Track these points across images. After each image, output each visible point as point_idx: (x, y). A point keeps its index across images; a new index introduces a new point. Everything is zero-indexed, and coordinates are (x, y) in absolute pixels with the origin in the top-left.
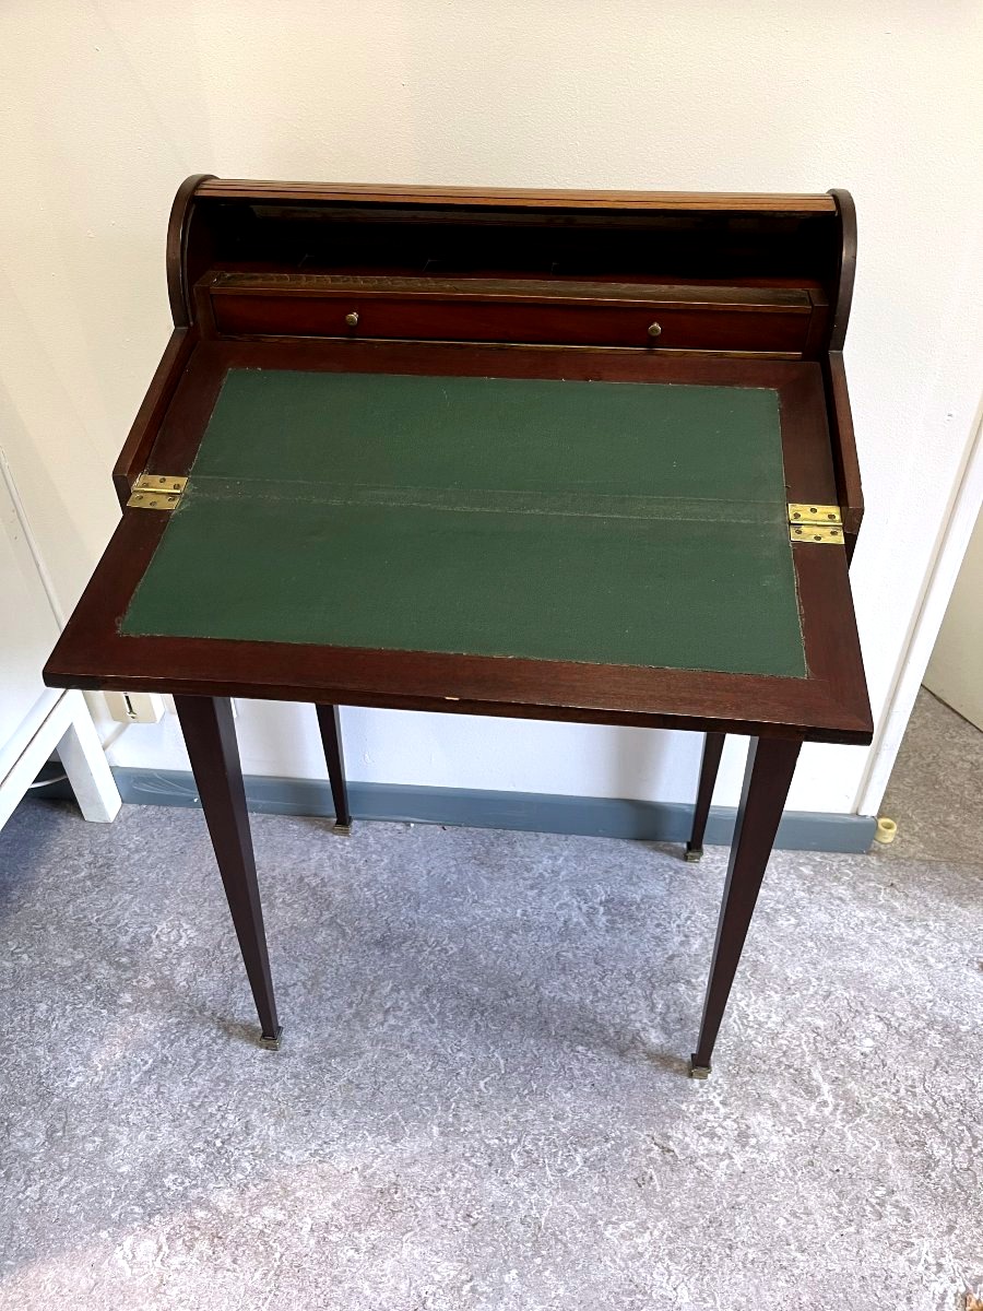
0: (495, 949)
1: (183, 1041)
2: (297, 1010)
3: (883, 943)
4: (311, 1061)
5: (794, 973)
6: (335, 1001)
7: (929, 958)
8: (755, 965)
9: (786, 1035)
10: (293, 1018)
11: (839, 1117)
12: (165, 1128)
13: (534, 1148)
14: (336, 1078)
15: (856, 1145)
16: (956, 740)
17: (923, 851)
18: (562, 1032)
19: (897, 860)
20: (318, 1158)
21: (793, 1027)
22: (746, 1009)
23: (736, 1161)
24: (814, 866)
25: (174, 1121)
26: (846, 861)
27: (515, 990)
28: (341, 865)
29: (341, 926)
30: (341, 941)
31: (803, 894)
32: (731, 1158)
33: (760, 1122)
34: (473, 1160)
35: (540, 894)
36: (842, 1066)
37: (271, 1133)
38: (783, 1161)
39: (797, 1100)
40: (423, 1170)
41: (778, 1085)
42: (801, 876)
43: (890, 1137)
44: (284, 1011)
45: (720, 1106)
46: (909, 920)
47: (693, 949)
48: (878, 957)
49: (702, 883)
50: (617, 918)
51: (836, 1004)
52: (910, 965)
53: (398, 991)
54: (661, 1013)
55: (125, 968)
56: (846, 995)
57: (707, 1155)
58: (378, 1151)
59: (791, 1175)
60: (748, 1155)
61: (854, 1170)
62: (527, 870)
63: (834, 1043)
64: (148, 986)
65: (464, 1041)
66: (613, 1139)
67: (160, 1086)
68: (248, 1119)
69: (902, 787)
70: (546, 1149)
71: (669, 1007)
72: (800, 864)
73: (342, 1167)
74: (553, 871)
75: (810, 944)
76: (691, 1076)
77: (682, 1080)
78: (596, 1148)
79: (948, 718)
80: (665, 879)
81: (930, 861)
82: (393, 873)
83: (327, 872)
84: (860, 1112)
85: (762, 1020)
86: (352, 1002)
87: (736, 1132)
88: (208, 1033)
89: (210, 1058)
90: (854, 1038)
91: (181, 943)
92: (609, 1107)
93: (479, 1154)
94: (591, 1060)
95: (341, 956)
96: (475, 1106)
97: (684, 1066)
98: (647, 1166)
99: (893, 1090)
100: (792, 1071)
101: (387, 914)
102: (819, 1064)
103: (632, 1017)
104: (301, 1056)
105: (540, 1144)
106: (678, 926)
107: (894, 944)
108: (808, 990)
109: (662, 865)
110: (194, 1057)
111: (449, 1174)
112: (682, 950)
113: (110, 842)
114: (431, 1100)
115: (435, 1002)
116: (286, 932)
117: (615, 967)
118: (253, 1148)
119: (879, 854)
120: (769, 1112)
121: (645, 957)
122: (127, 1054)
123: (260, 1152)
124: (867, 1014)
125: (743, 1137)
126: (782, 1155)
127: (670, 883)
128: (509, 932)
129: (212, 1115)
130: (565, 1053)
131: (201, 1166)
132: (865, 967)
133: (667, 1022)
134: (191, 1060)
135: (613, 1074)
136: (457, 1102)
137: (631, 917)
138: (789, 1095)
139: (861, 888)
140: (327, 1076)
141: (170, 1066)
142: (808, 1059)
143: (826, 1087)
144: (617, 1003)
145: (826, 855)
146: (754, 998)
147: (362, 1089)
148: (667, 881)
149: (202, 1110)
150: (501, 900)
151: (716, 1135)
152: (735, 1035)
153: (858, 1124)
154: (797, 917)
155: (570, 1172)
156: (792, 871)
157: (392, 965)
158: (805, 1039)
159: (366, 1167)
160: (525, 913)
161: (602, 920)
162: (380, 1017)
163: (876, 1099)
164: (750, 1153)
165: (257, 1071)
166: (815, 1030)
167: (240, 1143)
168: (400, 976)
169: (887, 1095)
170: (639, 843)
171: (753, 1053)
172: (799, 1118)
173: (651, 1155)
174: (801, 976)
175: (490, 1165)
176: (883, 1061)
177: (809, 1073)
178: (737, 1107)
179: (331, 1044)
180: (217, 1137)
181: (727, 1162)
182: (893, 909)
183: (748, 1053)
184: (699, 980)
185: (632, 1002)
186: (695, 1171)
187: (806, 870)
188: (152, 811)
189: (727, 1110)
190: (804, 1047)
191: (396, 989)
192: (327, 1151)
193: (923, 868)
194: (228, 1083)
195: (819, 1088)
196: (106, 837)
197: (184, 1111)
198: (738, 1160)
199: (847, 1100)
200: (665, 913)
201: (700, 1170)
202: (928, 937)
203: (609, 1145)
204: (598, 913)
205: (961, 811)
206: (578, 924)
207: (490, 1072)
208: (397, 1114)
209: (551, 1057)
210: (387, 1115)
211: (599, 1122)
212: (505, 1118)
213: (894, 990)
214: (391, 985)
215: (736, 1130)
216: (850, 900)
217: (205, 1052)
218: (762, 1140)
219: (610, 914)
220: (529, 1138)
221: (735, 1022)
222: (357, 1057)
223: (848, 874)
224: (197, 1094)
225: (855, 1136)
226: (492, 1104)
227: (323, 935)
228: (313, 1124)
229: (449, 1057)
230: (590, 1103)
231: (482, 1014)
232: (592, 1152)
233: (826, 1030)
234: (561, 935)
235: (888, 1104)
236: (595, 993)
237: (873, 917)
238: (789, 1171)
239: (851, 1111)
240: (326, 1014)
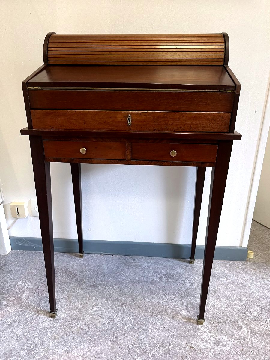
0: (130, 287)
1: (23, 316)
2: (63, 306)
3: (255, 285)
4: (66, 321)
5: (228, 293)
6: (76, 303)
8: (215, 291)
9: (228, 311)
10: (61, 308)
11: (249, 335)
12: (13, 342)
13: (145, 348)
14: (75, 327)
15: (256, 343)
16: (267, 233)
17: (263, 260)
18: (153, 311)
19: (255, 263)
20: (67, 352)
21: (230, 309)
22: (214, 304)
23: (216, 350)
24: (230, 264)
25: (17, 340)
26: (240, 263)
27: (137, 299)
28: (80, 265)
29: (79, 282)
30: (79, 286)
31: (227, 272)
32: (214, 349)
33: (223, 338)
34: (123, 352)
35: (144, 272)
36: (248, 320)
37: (51, 344)
38: (232, 349)
39: (235, 331)
40: (105, 355)
41: (227, 326)
42: (226, 267)
43: (268, 340)
44: (58, 306)
45: (209, 333)
46: (262, 279)
47: (194, 287)
48: (255, 289)
49: (195, 269)
50: (169, 279)
51: (243, 302)
52: (265, 291)
53: (97, 300)
54: (185, 305)
55: (6, 294)
56: (246, 299)
57: (206, 349)
58: (88, 349)
59: (235, 354)
60: (220, 348)
61: (257, 351)
62: (139, 266)
63: (244, 313)
64: (12, 299)
65: (120, 314)
66: (172, 344)
67: (13, 329)
68: (43, 339)
69: (253, 244)
70: (149, 348)
71: (188, 304)
72: (225, 264)
73: (76, 355)
74: (148, 267)
75: (232, 285)
76: (198, 324)
77: (195, 325)
78: (166, 348)
79: (263, 228)
80: (183, 268)
81: (266, 263)
82: (96, 267)
83: (75, 267)
84: (256, 333)
85: (220, 307)
86: (82, 303)
87: (215, 341)
88: (31, 313)
89: (31, 321)
90: (251, 311)
91: (25, 287)
92: (170, 334)
93: (125, 350)
94: (163, 320)
95: (79, 290)
96: (123, 334)
97: (195, 321)
98: (185, 353)
99: (266, 326)
100: (231, 322)
101: (95, 278)
102: (240, 320)
103: (176, 306)
104: (63, 320)
105: (147, 346)
106: (189, 281)
107: (259, 285)
108: (233, 298)
109: (182, 265)
110: (26, 320)
111: (114, 357)
112: (191, 287)
113: (6, 260)
114: (108, 333)
115: (110, 303)
116: (61, 284)
117: (169, 292)
118: (44, 348)
119: (249, 261)
120: (226, 334)
121: (179, 289)
122: (3, 319)
123: (47, 350)
124: (254, 305)
125: (218, 343)
126: (232, 347)
127: (185, 269)
128: (134, 283)
129: (30, 338)
130: (154, 318)
131: (25, 354)
132: (251, 291)
133: (188, 308)
134: (25, 321)
135: (171, 324)
136: (117, 334)
138: (232, 329)
139: (246, 270)
140: (72, 326)
141: (17, 323)
142: (237, 318)
143: (244, 327)
144: (171, 302)
145: (233, 261)
146: (216, 301)
147: (84, 330)
148: (184, 269)
149: (27, 337)
150: (131, 274)
151: (208, 342)
152: (211, 312)
153: (256, 337)
154: (227, 278)
155: (158, 355)
156: (223, 266)
157: (95, 292)
158: (235, 312)
159: (84, 355)
160: (139, 278)
161: (164, 279)
162: (91, 308)
163: (261, 329)
164: (221, 348)
165: (47, 325)
166: (238, 310)
167: (39, 347)
168: (98, 295)
169: (264, 328)
170: (175, 259)
171: (218, 317)
172: (236, 336)
173: (186, 349)
174: (230, 294)
175: (129, 353)
176: (261, 318)
177: (237, 322)
178: (215, 333)
179: (73, 316)
180: (31, 345)
181: (213, 350)
182: (257, 276)
183: (216, 317)
184: (197, 295)
185: (176, 302)
186: (202, 354)
187: (228, 266)
188: (21, 252)
189: (211, 334)
190: (235, 315)
191: (97, 299)
192: (71, 349)
193: (264, 265)
194: (37, 328)
195: (241, 327)
196: (5, 259)
197: (21, 337)
198: (217, 350)
199: (251, 330)
200: (184, 277)
201: (204, 353)
203: (171, 346)
204: (163, 277)
206: (157, 280)
207: (129, 324)
208: (96, 337)
209: (149, 319)
210: (92, 338)
211: (167, 339)
212: (134, 338)
213: (261, 298)
214: (95, 298)
215: (215, 340)
216: (243, 273)
217: (30, 319)
218: (224, 343)
219: (167, 278)
220: (143, 344)
221: (211, 308)
222: (82, 320)
223: (241, 266)
224: (26, 331)
225: (256, 341)
226: (129, 334)
227: (73, 284)
228: (66, 341)
229: (114, 319)
230: (164, 333)
231: (126, 306)
232: (165, 349)
233: (241, 310)
234: (151, 284)
235: (265, 331)
236: (163, 300)
237: (251, 278)
238: (235, 352)
239: (253, 333)
240: (73, 307)
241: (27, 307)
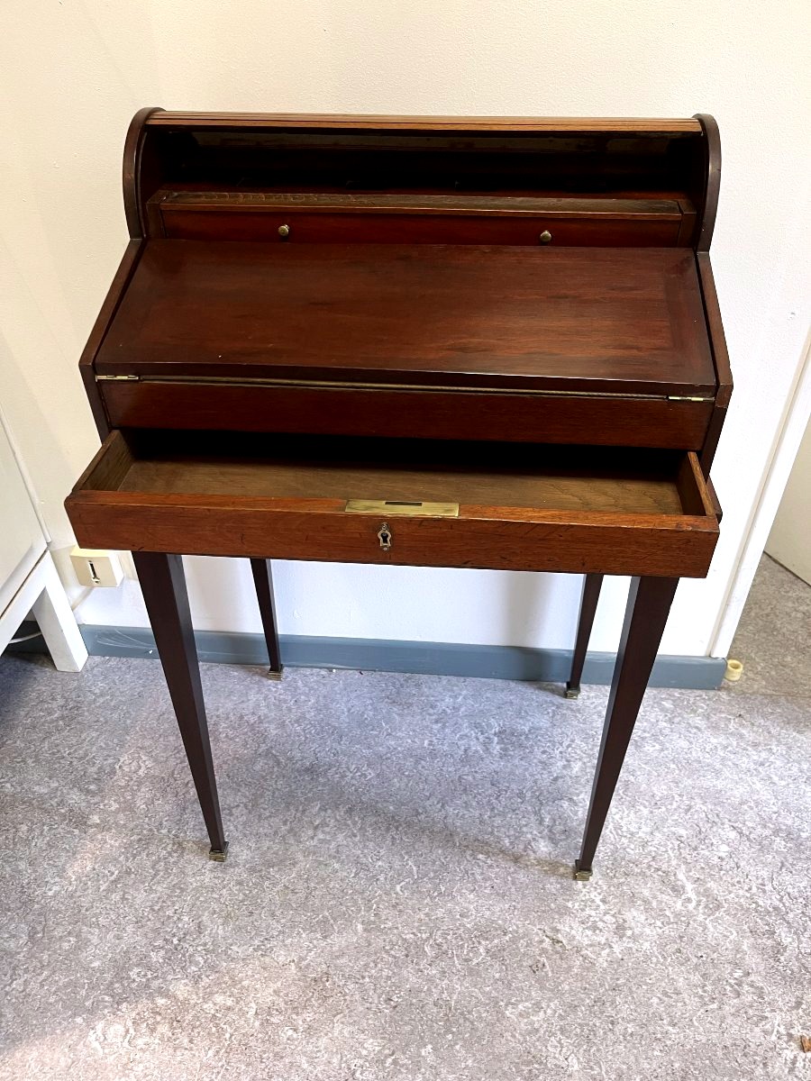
0: (407, 773)
1: (144, 855)
2: (240, 828)
3: (734, 764)
4: (252, 870)
5: (660, 790)
6: (272, 820)
7: (773, 776)
8: (627, 783)
9: (654, 843)
10: (236, 834)
11: (701, 911)
12: (130, 929)
13: (444, 941)
14: (274, 885)
15: (716, 934)
16: (790, 594)
17: (765, 687)
18: (465, 843)
19: (743, 695)
20: (260, 952)
21: (660, 836)
22: (620, 821)
23: (614, 950)
24: (674, 701)
25: (137, 922)
26: (701, 696)
27: (424, 808)
28: (274, 705)
29: (275, 756)
30: (276, 769)
31: (665, 724)
32: (611, 947)
33: (634, 916)
34: (392, 952)
35: (444, 727)
36: (702, 868)
37: (220, 932)
38: (655, 949)
39: (665, 898)
40: (350, 961)
41: (649, 885)
42: (663, 710)
43: (745, 927)
44: (229, 829)
45: (601, 904)
46: (755, 745)
47: (574, 772)
48: (730, 777)
49: (580, 716)
50: (509, 746)
51: (696, 817)
52: (757, 782)
53: (326, 811)
54: (548, 826)
55: (93, 794)
56: (704, 808)
57: (591, 945)
58: (311, 945)
59: (662, 961)
60: (625, 945)
61: (715, 956)
62: (432, 707)
63: (695, 849)
64: (113, 809)
65: (382, 852)
66: (511, 932)
67: (125, 893)
68: (200, 920)
69: (746, 634)
70: (454, 942)
71: (555, 822)
72: (663, 699)
73: (281, 959)
74: (454, 708)
75: (673, 766)
76: (575, 878)
77: (568, 882)
78: (496, 941)
79: (784, 576)
80: (548, 713)
81: (771, 696)
82: (319, 711)
83: (263, 711)
84: (719, 907)
85: (635, 831)
86: (287, 820)
87: (615, 926)
88: (165, 848)
89: (167, 869)
90: (712, 844)
91: (141, 772)
92: (507, 906)
93: (397, 947)
94: (491, 866)
95: (276, 781)
96: (393, 906)
97: (569, 870)
98: (540, 955)
99: (746, 888)
100: (660, 873)
101: (316, 745)
102: (683, 867)
103: (524, 829)
104: (244, 866)
105: (449, 937)
106: (561, 752)
107: (743, 765)
108: (671, 804)
109: (546, 702)
110: (153, 868)
111: (372, 965)
112: (565, 772)
113: (79, 688)
114: (355, 902)
115: (357, 819)
116: (229, 762)
117: (508, 787)
118: (205, 944)
119: (728, 689)
120: (642, 908)
121: (533, 779)
122: (96, 867)
123: (211, 948)
124: (723, 824)
125: (620, 929)
126: (654, 944)
127: (553, 717)
128: (419, 759)
129: (169, 917)
130: (468, 861)
131: (161, 961)
132: (720, 784)
133: (554, 834)
134: (151, 871)
135: (509, 878)
136: (378, 904)
137: (520, 746)
138: (658, 893)
139: (714, 718)
140: (267, 883)
141: (133, 876)
142: (674, 862)
143: (689, 886)
144: (511, 818)
145: (683, 691)
146: (626, 812)
147: (297, 893)
148: (551, 715)
149: (161, 913)
150: (411, 733)
151: (598, 928)
152: (611, 844)
153: (717, 918)
154: (662, 744)
155: (475, 962)
156: (656, 705)
157: (320, 788)
158: (671, 846)
159: (301, 959)
160: (431, 743)
161: (496, 748)
162: (310, 832)
163: (732, 895)
164: (627, 943)
165: (207, 880)
166: (679, 838)
167: (194, 941)
168: (327, 798)
169: (741, 892)
170: (526, 684)
171: (627, 858)
172: (667, 913)
173: (544, 945)
174: (665, 793)
175: (407, 956)
177: (675, 875)
178: (615, 904)
179: (269, 856)
180: (174, 935)
181: (607, 950)
182: (742, 736)
183: (623, 859)
184: (580, 797)
185: (524, 817)
186: (581, 958)
188: (114, 661)
189: (607, 906)
190: (670, 852)
191: (323, 809)
192: (269, 946)
193: (766, 701)
194: (182, 890)
195: (683, 887)
196: (76, 684)
197: (146, 914)
198: (617, 948)
199: (708, 896)
200: (550, 741)
201: (585, 958)
202: (772, 759)
203: (507, 938)
204: (492, 742)
205: (796, 653)
206: (476, 752)
207: (405, 877)
208: (327, 914)
209: (456, 864)
210: (318, 915)
211: (499, 918)
212: (418, 917)
213: (744, 803)
214: (319, 805)
215: (614, 923)
216: (705, 729)
217: (162, 864)
218: (636, 932)
219: (503, 743)
220: (439, 933)
221: (611, 832)
222: (292, 866)
223: (703, 707)
224: (156, 899)
225: (715, 927)
226: (407, 904)
227: (261, 764)
228: (256, 923)
229: (370, 865)
230: (491, 902)
231: (397, 828)
232: (493, 944)
233: (688, 838)
234: (462, 761)
235: (742, 900)
236: (493, 809)
237: (724, 743)
238: (660, 957)
239: (711, 906)
240: (266, 831)
241: (151, 830)
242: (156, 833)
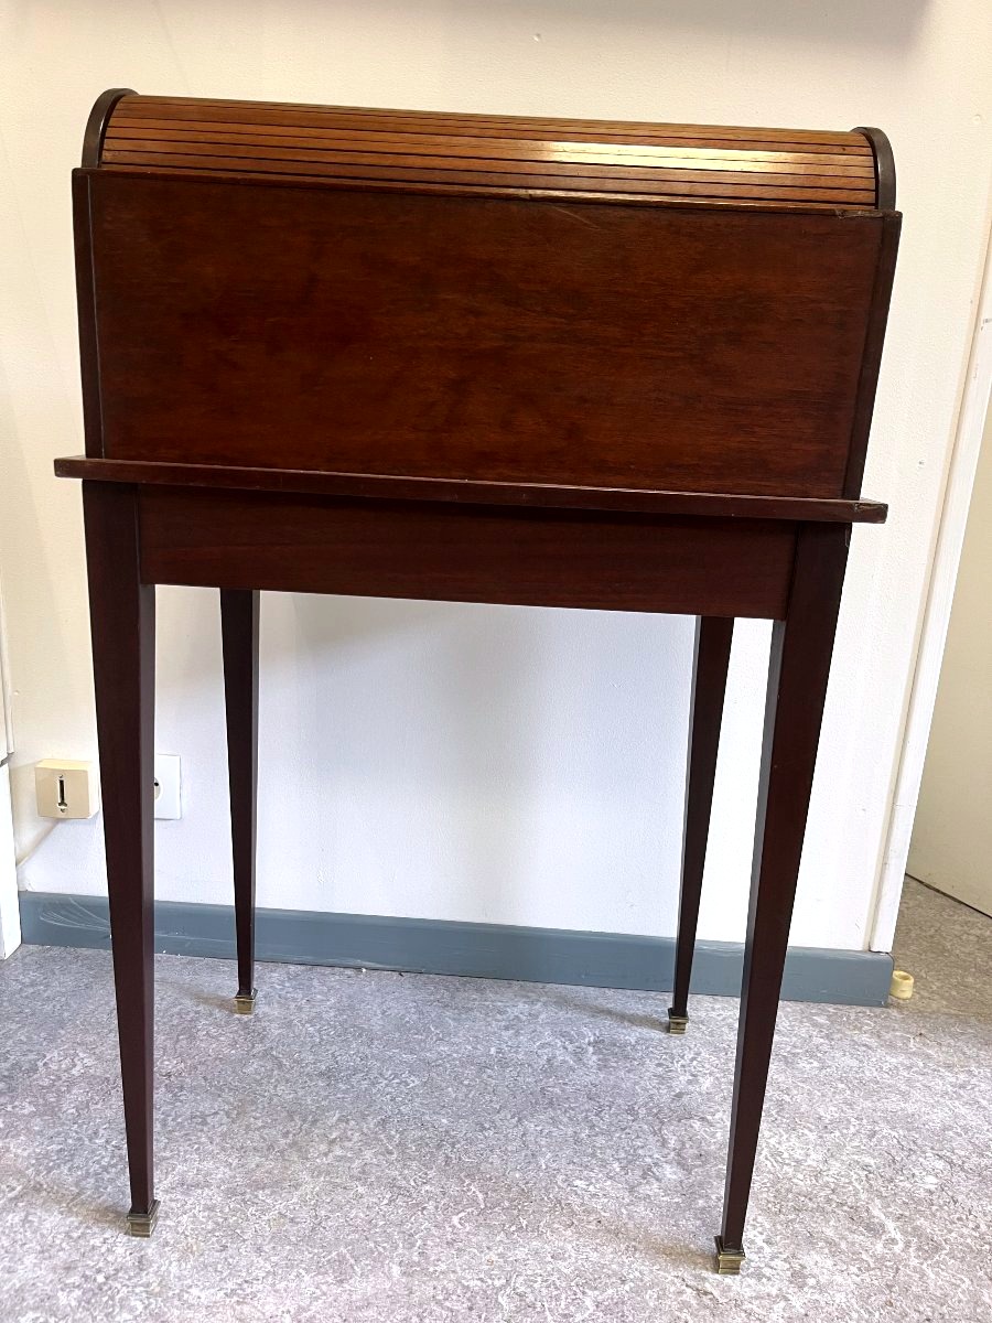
0: (466, 1082)
1: (65, 1168)
3: (924, 1086)
4: (231, 1193)
5: (828, 1112)
6: (266, 1131)
7: (980, 1100)
8: (780, 1104)
9: (831, 1173)
11: (913, 1254)
12: (30, 1260)
13: (529, 1290)
14: (263, 1212)
15: (940, 1282)
16: (956, 918)
17: (947, 1007)
18: (554, 1166)
19: (921, 1014)
20: (235, 1298)
21: (838, 1165)
22: (777, 1146)
23: (794, 1304)
24: (829, 1016)
25: (43, 1252)
26: (864, 1013)
27: (493, 1122)
28: (279, 1003)
29: (276, 1058)
30: (275, 1072)
31: (822, 1040)
32: (787, 1300)
33: (816, 1261)
34: (447, 1304)
35: (517, 1034)
36: (904, 1203)
37: (174, 1269)
38: (853, 1301)
39: (858, 1238)
40: (380, 1314)
41: (832, 1223)
42: (815, 1025)
43: (981, 1273)
45: (765, 1245)
46: (949, 1067)
47: (704, 1088)
48: (923, 1100)
49: (704, 1028)
50: (610, 1057)
51: (884, 1143)
52: (960, 1106)
53: (347, 1122)
54: (674, 1149)
56: (894, 1134)
57: (756, 1298)
58: (318, 1291)
59: (867, 1316)
60: (808, 1296)
61: (945, 1309)
62: (499, 1012)
63: (891, 1180)
64: (26, 1112)
65: (431, 1174)
66: (632, 1281)
67: (28, 1214)
69: (908, 953)
70: (544, 1291)
71: (683, 1144)
72: (813, 1014)
73: (269, 1309)
74: (530, 1014)
75: (841, 1086)
78: (610, 1291)
79: (941, 900)
81: (957, 1016)
82: (341, 1011)
84: (937, 1248)
85: (801, 1158)
86: (288, 1132)
87: (789, 1273)
88: (98, 1162)
89: (97, 1188)
90: (913, 1175)
91: (74, 1072)
92: (623, 1247)
93: (454, 1297)
94: (594, 1195)
95: (276, 1086)
96: (448, 1243)
98: (680, 1310)
99: (971, 1225)
100: (845, 1208)
101: (335, 1048)
102: (877, 1201)
103: (640, 1152)
104: (219, 1187)
105: (536, 1285)
106: (683, 1066)
107: (937, 1088)
108: (847, 1129)
110: (77, 1185)
112: (690, 1087)
114: (389, 1236)
115: (393, 1133)
116: (208, 1063)
117: (612, 1102)
118: (148, 1285)
119: (899, 1007)
120: (826, 1251)
121: (647, 1094)
123: (157, 1290)
124: (924, 1152)
125: (798, 1277)
126: (850, 1295)
128: (482, 1068)
129: (93, 1248)
130: (559, 1187)
131: (74, 1303)
132: (911, 1108)
133: (684, 1158)
134: (72, 1188)
135: (623, 1210)
136: (424, 1239)
137: (626, 1057)
138: (847, 1233)
139: (887, 1037)
140: (252, 1210)
141: (44, 1194)
142: (863, 1196)
143: (890, 1225)
144: (620, 1138)
145: (840, 1007)
146: (785, 1136)
147: (297, 1223)
149: (82, 1242)
150: (471, 1039)
151: (764, 1276)
152: (769, 1172)
153: (938, 1262)
154: (820, 1060)
155: (579, 1317)
156: (805, 1020)
157: (339, 1096)
158: (855, 1176)
159: (301, 1310)
160: (500, 1051)
161: (592, 1059)
162: (323, 1147)
163: (953, 1234)
164: (810, 1294)
166: (865, 1167)
167: (129, 1279)
168: (350, 1107)
169: (965, 1231)
171: (795, 1190)
172: (864, 1256)
173: (684, 1297)
174: (837, 1115)
175: (471, 1309)
176: (952, 1197)
177: (867, 1211)
178: (786, 1247)
179: (258, 1174)
180: (99, 1271)
181: (782, 1304)
182: (928, 1057)
183: (789, 1191)
184: (717, 1117)
185: (638, 1137)
186: (743, 1315)
187: (821, 1020)
189: (774, 1249)
190: (856, 1184)
191: (344, 1119)
192: (249, 1291)
193: (952, 1021)
195: (882, 1226)
197: (58, 1242)
198: (796, 1301)
199: (919, 1237)
200: (666, 1053)
201: (749, 1314)
202: (974, 1081)
203: (627, 1288)
204: (586, 1052)
205: (977, 975)
206: (564, 1062)
207: (465, 1207)
208: (345, 1251)
209: (543, 1191)
210: (330, 1253)
211: (612, 1261)
212: (488, 1257)
213: (948, 1130)
214: (337, 1115)
215: (788, 1269)
216: (877, 1047)
217: (92, 1181)
218: (822, 1281)
219: (602, 1053)
220: (521, 1279)
221: (767, 1159)
222: (292, 1189)
223: (869, 1024)
224: (76, 1224)
225: (937, 1274)
226: (470, 1240)
227: (255, 1066)
228: (230, 1260)
229: (412, 1190)
230: (598, 1241)
231: (453, 1145)
232: (605, 1295)
233: (878, 1168)
234: (545, 1071)
235: (969, 1241)
236: (592, 1127)
237: (907, 1062)
238: (862, 1311)
239: (926, 1248)
240: (255, 1144)
241: (80, 1139)
242: (87, 1142)
